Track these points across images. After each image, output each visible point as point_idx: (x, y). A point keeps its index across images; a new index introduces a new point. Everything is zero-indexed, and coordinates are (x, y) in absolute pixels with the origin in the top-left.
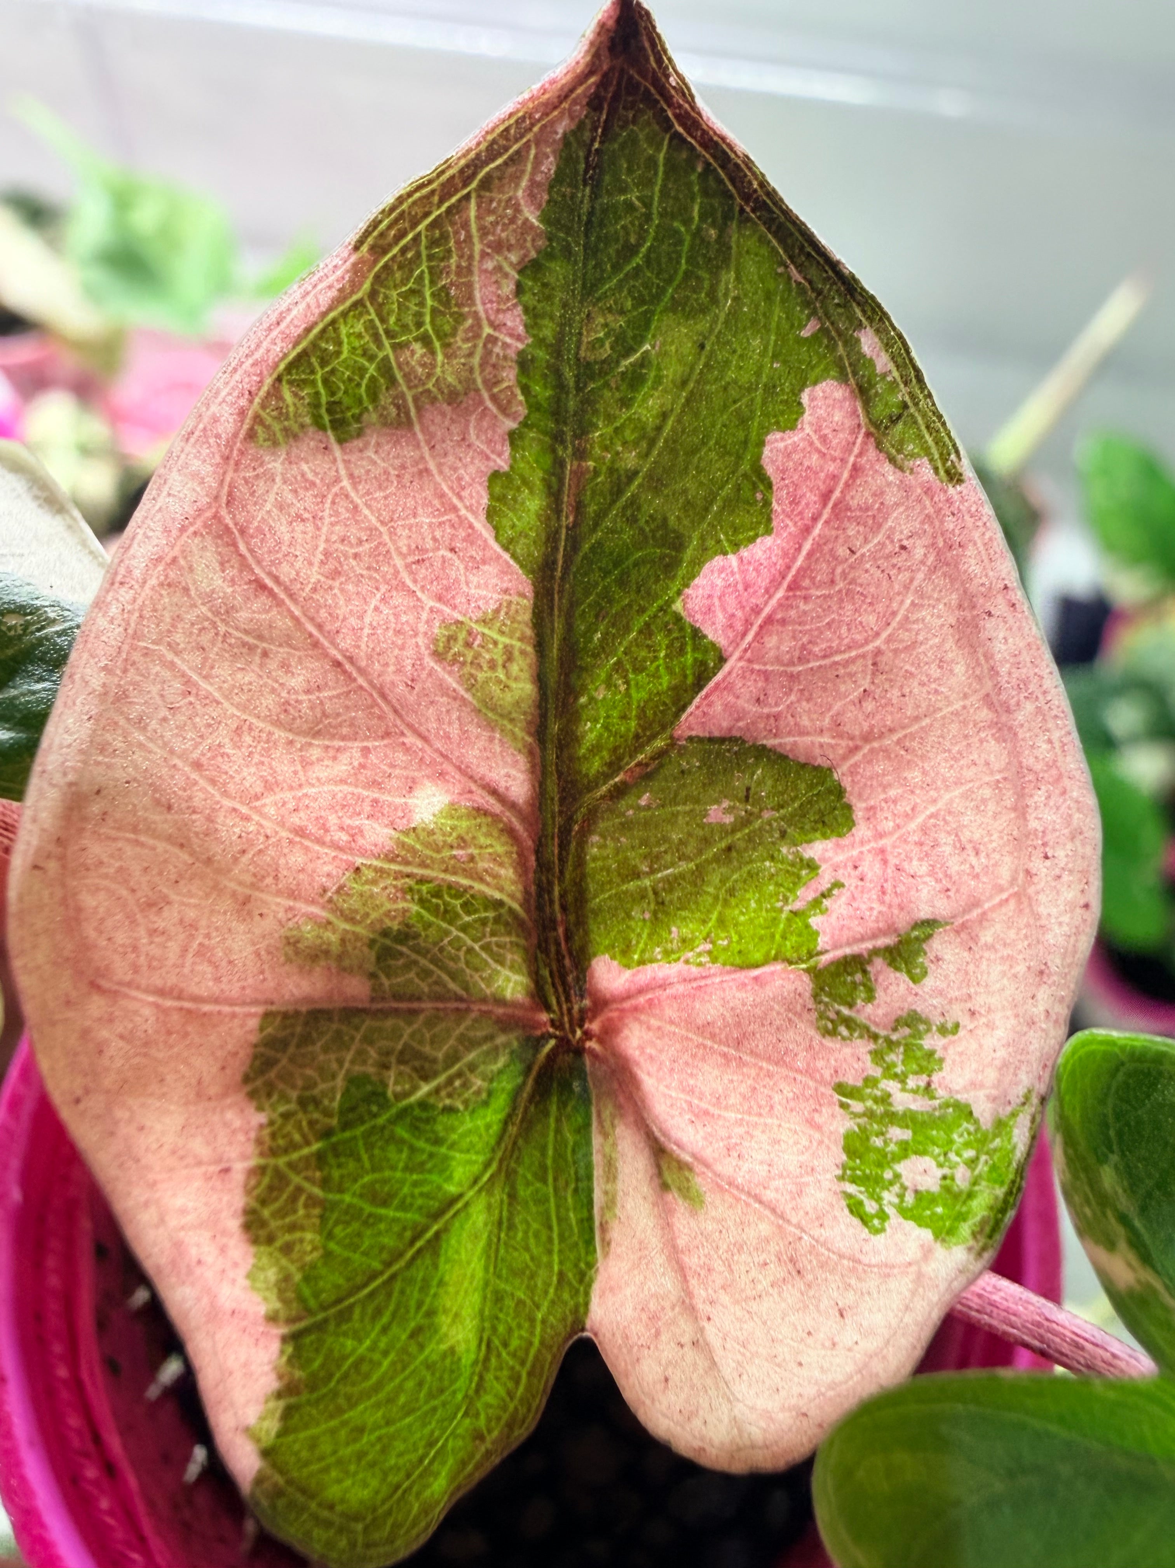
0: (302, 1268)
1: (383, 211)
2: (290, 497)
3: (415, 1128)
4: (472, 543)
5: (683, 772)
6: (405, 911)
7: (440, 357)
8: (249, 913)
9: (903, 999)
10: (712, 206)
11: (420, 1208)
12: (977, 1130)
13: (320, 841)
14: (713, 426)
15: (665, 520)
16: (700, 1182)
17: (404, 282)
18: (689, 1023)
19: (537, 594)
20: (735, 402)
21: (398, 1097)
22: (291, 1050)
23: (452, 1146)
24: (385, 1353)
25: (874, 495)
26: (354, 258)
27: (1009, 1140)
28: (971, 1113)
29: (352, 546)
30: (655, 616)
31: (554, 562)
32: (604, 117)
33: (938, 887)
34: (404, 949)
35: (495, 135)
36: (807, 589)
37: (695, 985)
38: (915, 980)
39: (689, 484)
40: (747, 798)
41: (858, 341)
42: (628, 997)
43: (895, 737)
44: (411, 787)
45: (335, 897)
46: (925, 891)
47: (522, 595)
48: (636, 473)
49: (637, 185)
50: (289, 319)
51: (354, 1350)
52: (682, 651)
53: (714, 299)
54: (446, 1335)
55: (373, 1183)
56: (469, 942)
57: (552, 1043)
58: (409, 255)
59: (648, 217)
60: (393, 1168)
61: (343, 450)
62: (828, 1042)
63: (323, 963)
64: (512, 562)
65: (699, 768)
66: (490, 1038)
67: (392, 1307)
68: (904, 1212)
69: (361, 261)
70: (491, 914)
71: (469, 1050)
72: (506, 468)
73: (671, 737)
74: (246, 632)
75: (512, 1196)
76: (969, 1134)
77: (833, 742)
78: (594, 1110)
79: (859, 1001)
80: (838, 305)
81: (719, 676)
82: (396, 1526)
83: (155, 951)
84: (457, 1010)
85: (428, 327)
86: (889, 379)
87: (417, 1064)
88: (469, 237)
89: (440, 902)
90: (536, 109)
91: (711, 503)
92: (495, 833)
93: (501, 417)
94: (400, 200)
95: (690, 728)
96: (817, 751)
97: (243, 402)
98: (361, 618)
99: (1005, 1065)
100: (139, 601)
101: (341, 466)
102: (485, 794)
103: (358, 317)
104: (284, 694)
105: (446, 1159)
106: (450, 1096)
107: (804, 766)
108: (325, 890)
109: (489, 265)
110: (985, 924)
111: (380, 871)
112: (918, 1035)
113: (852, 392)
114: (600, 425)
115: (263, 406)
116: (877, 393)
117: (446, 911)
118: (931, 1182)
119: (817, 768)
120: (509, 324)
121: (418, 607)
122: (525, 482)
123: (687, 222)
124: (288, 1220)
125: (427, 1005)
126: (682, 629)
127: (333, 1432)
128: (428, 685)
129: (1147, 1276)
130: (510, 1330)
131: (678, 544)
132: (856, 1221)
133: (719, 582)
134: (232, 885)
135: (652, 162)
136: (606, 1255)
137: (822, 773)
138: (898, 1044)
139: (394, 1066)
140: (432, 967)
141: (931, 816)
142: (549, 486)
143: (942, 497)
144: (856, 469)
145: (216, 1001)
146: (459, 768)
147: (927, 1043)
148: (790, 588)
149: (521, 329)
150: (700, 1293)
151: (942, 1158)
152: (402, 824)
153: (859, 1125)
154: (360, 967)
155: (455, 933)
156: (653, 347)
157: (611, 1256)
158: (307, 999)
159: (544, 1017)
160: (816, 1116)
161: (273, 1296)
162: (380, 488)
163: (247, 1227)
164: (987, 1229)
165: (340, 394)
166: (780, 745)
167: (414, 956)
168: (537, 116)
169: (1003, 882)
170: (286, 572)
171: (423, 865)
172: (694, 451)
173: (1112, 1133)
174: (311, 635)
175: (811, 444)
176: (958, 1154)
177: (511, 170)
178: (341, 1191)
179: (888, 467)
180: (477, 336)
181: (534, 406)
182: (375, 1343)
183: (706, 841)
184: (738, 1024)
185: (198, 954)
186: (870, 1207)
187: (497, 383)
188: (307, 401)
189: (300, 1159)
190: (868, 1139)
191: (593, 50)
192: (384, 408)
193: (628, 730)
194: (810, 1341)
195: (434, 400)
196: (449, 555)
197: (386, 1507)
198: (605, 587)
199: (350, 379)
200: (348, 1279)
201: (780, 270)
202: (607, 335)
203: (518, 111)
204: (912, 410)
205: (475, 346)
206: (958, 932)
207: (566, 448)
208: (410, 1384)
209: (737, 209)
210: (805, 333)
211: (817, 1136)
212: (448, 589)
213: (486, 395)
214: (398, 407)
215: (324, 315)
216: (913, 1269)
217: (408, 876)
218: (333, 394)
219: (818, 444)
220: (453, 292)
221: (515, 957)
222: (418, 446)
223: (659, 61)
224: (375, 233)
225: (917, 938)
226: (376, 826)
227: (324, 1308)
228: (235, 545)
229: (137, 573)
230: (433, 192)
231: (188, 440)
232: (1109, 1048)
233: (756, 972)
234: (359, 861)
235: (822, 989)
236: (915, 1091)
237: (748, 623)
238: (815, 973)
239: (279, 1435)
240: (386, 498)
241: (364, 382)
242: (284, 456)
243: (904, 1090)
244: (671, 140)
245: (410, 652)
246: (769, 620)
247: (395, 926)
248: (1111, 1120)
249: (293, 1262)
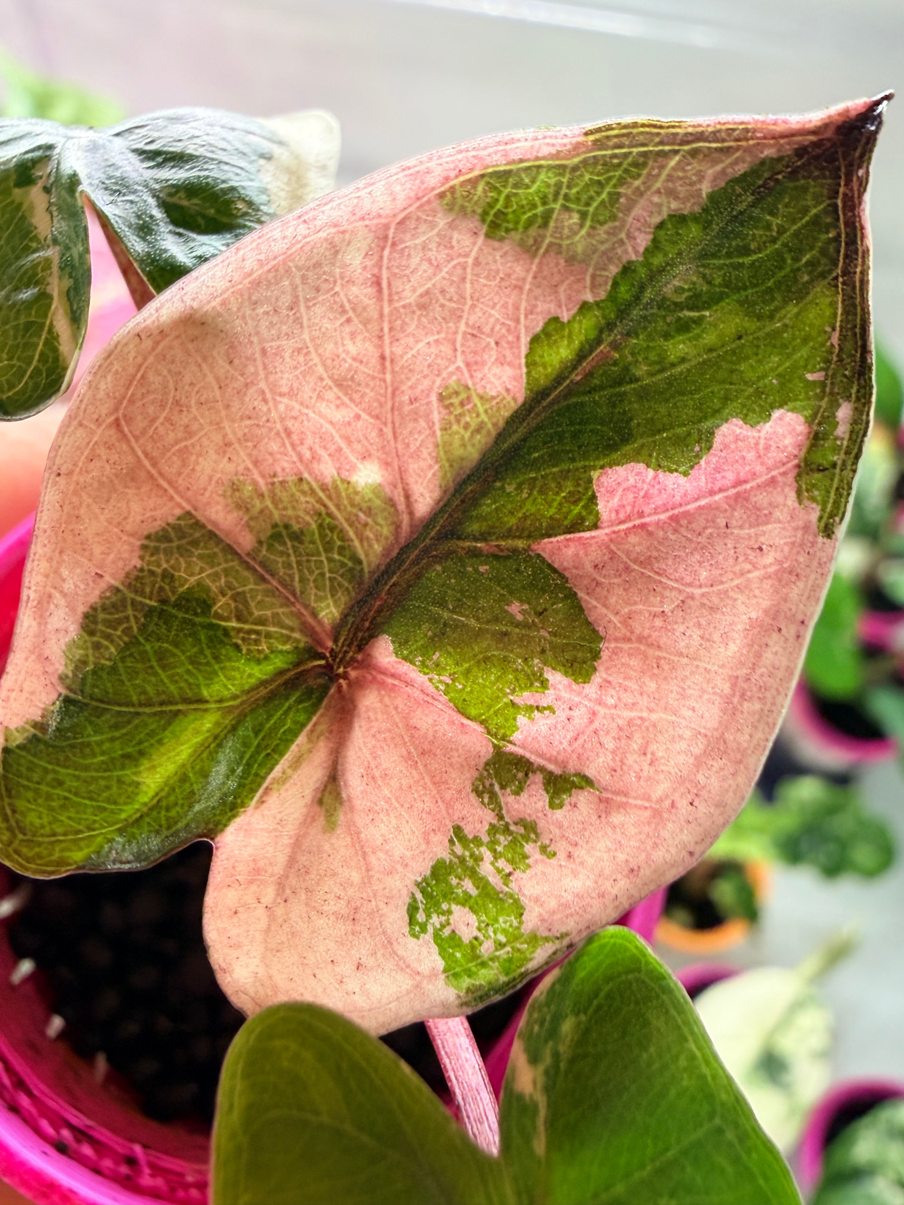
0: (96, 664)
1: (619, 124)
2: (433, 246)
3: (210, 639)
4: (511, 348)
5: (518, 570)
6: (308, 524)
7: (583, 232)
8: (225, 452)
9: (537, 811)
10: (819, 261)
11: (181, 688)
12: (518, 928)
13: (293, 445)
14: (707, 387)
15: (631, 419)
16: (341, 817)
17: (599, 174)
18: (406, 718)
19: (524, 404)
20: (731, 384)
21: (217, 616)
22: (184, 542)
23: (222, 669)
24: (103, 753)
25: (770, 504)
26: (581, 139)
27: (533, 952)
28: (522, 914)
29: (445, 298)
30: (577, 469)
31: (548, 395)
32: (799, 163)
33: (611, 764)
34: (289, 544)
35: (724, 127)
36: (681, 526)
37: (426, 698)
38: (552, 806)
39: (663, 410)
40: (541, 614)
41: (839, 406)
42: (384, 672)
43: (658, 653)
44: (365, 457)
45: (277, 484)
46: (601, 760)
47: (515, 399)
48: (637, 380)
49: (784, 216)
50: (514, 146)
51: (89, 736)
52: (575, 503)
53: (771, 317)
54: (140, 772)
55: (167, 650)
56: (326, 570)
57: (323, 662)
58: (615, 161)
59: (774, 241)
60: (183, 652)
61: (485, 241)
62: (473, 797)
63: (241, 513)
64: (524, 376)
65: (529, 576)
66: (292, 629)
67: (124, 731)
68: (437, 936)
69: (582, 144)
70: (350, 564)
71: (274, 625)
72: (565, 320)
73: (529, 546)
74: (349, 301)
75: (234, 729)
76: (511, 926)
77: (619, 625)
78: (314, 719)
79: (508, 790)
80: (845, 376)
81: (587, 534)
82: (39, 856)
83: (162, 430)
84: (287, 599)
85: (591, 209)
86: (839, 443)
87: (241, 607)
88: (659, 175)
89: (330, 534)
90: (761, 130)
91: (664, 430)
92: (389, 521)
93: (588, 290)
94: (635, 125)
95: (544, 550)
96: (603, 622)
97: (452, 174)
98: (417, 342)
99: (566, 906)
100: (308, 240)
101: (476, 249)
102: (402, 493)
103: (557, 175)
104: (341, 349)
105: (215, 673)
106: (243, 639)
107: (589, 623)
108: (275, 475)
109: (656, 199)
110: (622, 810)
111: (313, 491)
112: (527, 839)
113: (810, 433)
114: (641, 337)
115: (463, 184)
116: (823, 446)
117: (328, 542)
118: (466, 934)
119: (595, 631)
120: (639, 241)
121: (452, 361)
122: (570, 336)
123: (796, 260)
124: (109, 631)
125: (275, 583)
126: (587, 489)
127: (46, 771)
128: (422, 408)
129: (541, 1100)
130: (176, 804)
131: (626, 438)
132: (407, 918)
133: (632, 481)
134: (228, 430)
135: (805, 211)
136: (257, 808)
137: (595, 637)
138: (511, 833)
139: (227, 597)
140: (295, 566)
141: (642, 718)
142: (581, 350)
143: (811, 538)
144: (773, 481)
145: (170, 483)
146: (400, 468)
147: (528, 848)
148: (671, 518)
149: (641, 250)
150: (293, 881)
151: (483, 925)
152: (345, 474)
153: (451, 861)
154: (259, 532)
155: (323, 558)
156: (710, 316)
157: (258, 811)
158: (215, 524)
159: (330, 644)
160: (432, 834)
161: (71, 667)
162: (487, 278)
163: (86, 616)
164: (479, 993)
165: (510, 210)
166: (586, 601)
167: (291, 551)
168: (759, 135)
169: (655, 796)
170: (398, 285)
171: (338, 506)
172: (683, 394)
173: (595, 1002)
174: (382, 330)
175: (757, 444)
176: (495, 932)
177: (716, 155)
178: (147, 640)
179: (792, 495)
180: (614, 234)
181: (612, 297)
182: (102, 742)
183: (496, 620)
184: (432, 743)
185: (180, 451)
186: (421, 917)
187: (604, 269)
188: (488, 200)
189: (141, 602)
190: (450, 874)
191: (827, 121)
192: (528, 237)
193: (508, 522)
194: (330, 966)
195: (559, 253)
196: (493, 344)
197: (40, 839)
198: (563, 431)
199: (523, 207)
200: (115, 693)
201: (828, 329)
202: (690, 290)
203: (749, 123)
204: (837, 471)
205: (607, 240)
206: (600, 800)
207: (609, 335)
208: (103, 783)
209: (834, 274)
210: (810, 377)
211: (423, 847)
212: (476, 363)
213: (591, 270)
214: (535, 241)
215: (537, 158)
216: (418, 978)
217: (325, 506)
218: (506, 207)
219: (761, 447)
220: (622, 200)
221: (344, 599)
222: (528, 271)
223: (862, 156)
224: (604, 134)
225: (573, 782)
226: (330, 462)
227: (92, 698)
228: (383, 249)
229: (318, 223)
230: (658, 134)
231: (404, 170)
232: (638, 955)
233: (465, 721)
234: (306, 475)
235: (494, 764)
236: (499, 871)
237: (628, 519)
238: (498, 752)
239: (18, 747)
240: (485, 285)
241: (529, 214)
242: (449, 220)
243: (492, 864)
244: (829, 205)
245: (426, 383)
246: (643, 526)
247: (296, 527)
248: (602, 994)
249: (94, 656)
